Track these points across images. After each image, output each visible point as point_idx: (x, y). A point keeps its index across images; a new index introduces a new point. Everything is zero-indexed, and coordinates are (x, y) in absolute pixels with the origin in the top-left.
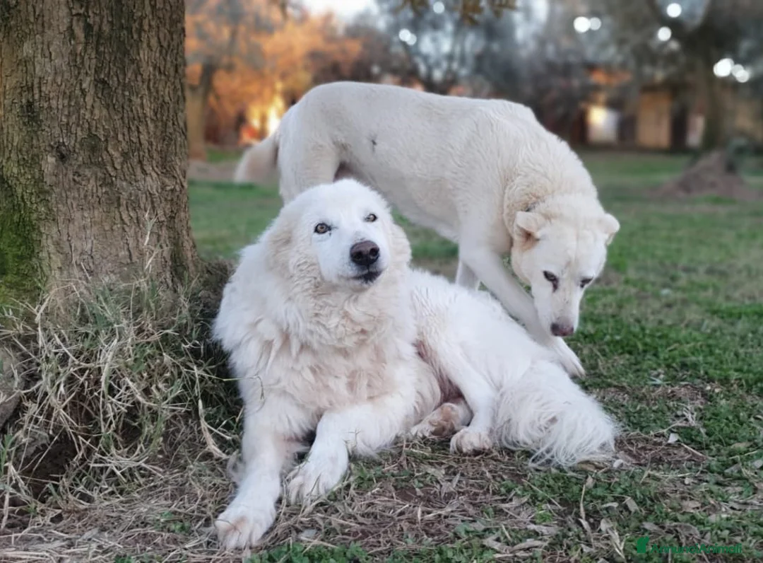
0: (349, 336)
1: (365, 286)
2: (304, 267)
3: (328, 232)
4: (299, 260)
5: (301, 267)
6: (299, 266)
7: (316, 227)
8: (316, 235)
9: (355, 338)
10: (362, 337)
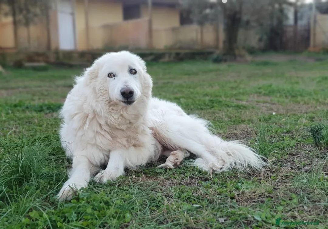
0: (123, 124)
1: (127, 106)
2: (102, 91)
3: (114, 78)
4: (100, 87)
5: (101, 91)
6: (100, 90)
7: (109, 74)
8: (108, 78)
9: (126, 126)
10: (129, 126)
